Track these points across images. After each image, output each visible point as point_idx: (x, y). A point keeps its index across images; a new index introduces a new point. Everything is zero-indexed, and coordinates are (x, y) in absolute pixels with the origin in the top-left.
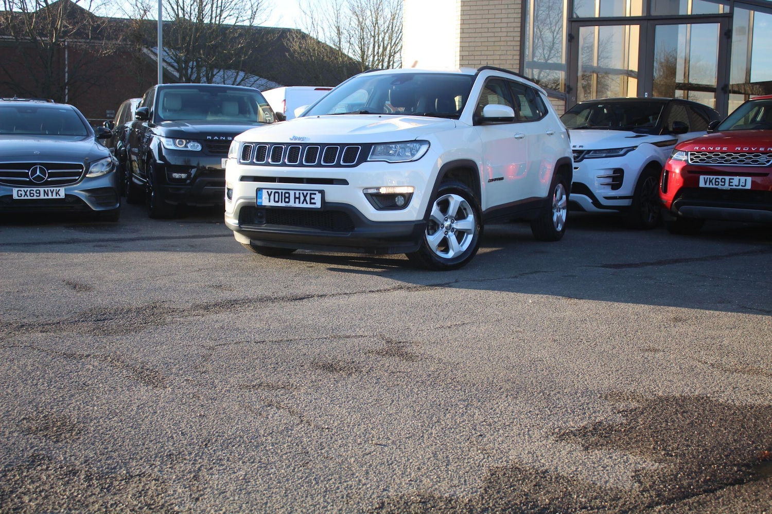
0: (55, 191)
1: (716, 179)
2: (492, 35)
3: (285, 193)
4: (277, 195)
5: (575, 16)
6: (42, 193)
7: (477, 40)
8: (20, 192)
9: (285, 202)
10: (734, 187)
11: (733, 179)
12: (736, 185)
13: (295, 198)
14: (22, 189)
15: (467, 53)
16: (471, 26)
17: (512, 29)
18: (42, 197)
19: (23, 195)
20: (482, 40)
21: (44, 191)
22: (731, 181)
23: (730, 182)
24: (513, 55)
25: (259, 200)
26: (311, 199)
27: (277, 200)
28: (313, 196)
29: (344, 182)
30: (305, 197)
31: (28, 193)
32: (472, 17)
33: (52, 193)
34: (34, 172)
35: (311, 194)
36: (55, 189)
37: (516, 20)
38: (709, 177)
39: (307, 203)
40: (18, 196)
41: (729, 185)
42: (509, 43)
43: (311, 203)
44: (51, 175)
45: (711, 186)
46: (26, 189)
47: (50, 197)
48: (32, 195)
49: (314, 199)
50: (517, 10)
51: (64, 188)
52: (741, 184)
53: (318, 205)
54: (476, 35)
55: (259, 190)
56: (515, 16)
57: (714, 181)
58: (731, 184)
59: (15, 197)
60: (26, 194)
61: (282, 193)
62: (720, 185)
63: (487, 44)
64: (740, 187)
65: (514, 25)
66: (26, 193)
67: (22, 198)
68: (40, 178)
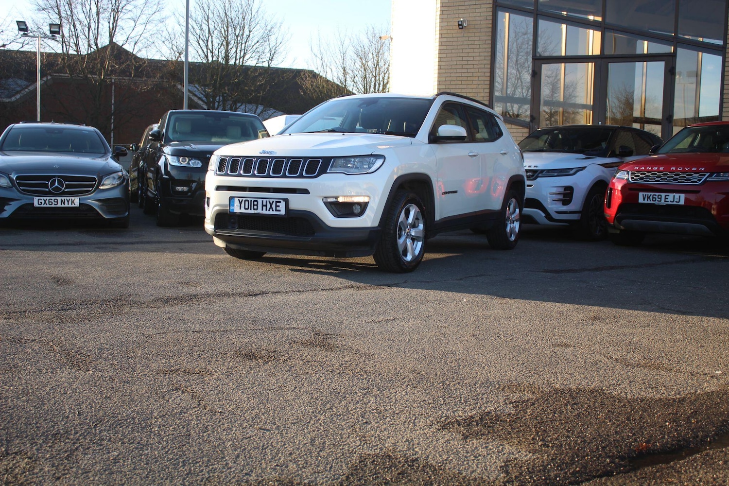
0: (71, 200)
1: (653, 195)
3: (254, 201)
4: (247, 203)
5: (537, 54)
6: (59, 202)
7: (452, 75)
8: (40, 201)
9: (254, 209)
10: (669, 203)
11: (668, 196)
12: (671, 201)
13: (263, 206)
14: (42, 198)
16: (448, 63)
17: (483, 66)
18: (59, 205)
19: (43, 203)
20: (457, 75)
21: (62, 200)
22: (667, 197)
23: (665, 198)
24: (484, 89)
25: (231, 208)
26: (276, 206)
27: (247, 207)
28: (278, 204)
29: (305, 191)
30: (271, 205)
31: (47, 202)
32: (448, 55)
33: (68, 202)
34: (53, 183)
35: (276, 202)
36: (71, 198)
37: (486, 58)
38: (647, 193)
39: (273, 210)
40: (39, 204)
41: (665, 201)
42: (480, 78)
43: (276, 210)
44: (67, 186)
45: (649, 202)
46: (45, 198)
47: (66, 205)
48: (50, 203)
49: (279, 206)
50: (488, 49)
51: (78, 198)
52: (675, 200)
53: (283, 212)
54: (452, 71)
55: (231, 199)
57: (651, 197)
58: (667, 200)
59: (36, 204)
60: (45, 203)
61: (251, 201)
62: (657, 201)
63: (461, 79)
64: (675, 203)
65: (485, 62)
66: (45, 201)
67: (42, 206)
68: (58, 189)
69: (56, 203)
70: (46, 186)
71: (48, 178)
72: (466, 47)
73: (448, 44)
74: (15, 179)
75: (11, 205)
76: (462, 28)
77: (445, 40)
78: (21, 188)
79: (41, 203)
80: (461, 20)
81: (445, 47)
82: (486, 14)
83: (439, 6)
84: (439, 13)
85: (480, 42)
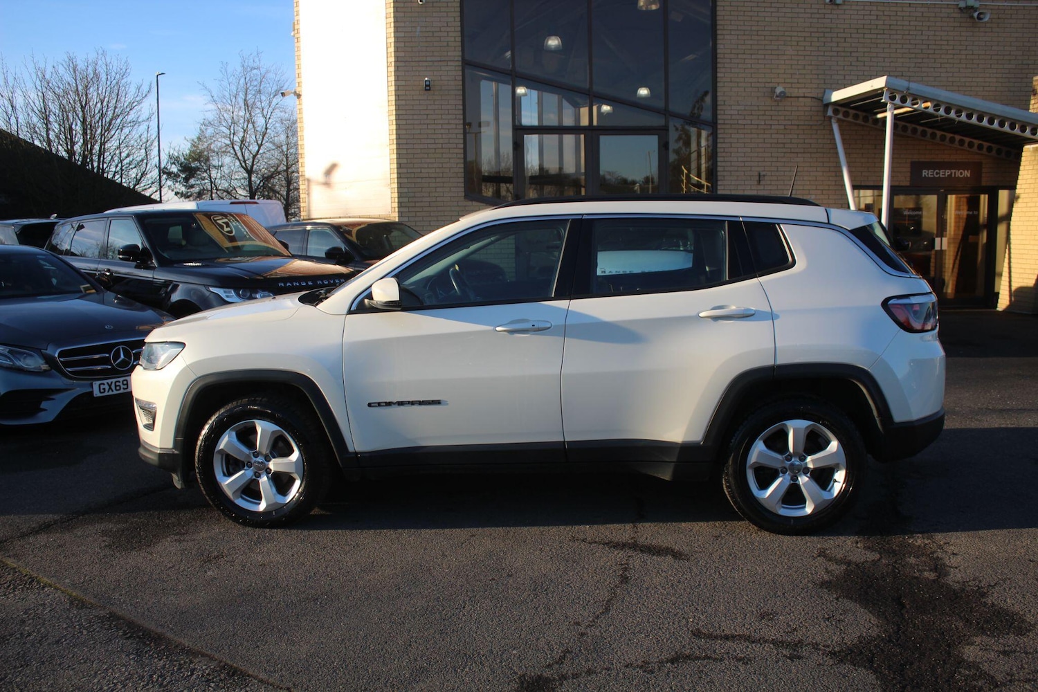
2: (433, 141)
7: (416, 146)
8: (102, 387)
14: (105, 382)
15: (405, 161)
16: (409, 132)
17: (454, 136)
20: (421, 146)
24: (457, 163)
31: (113, 387)
32: (409, 122)
34: (117, 356)
40: (100, 392)
42: (452, 151)
44: (137, 357)
46: (109, 381)
48: (118, 388)
54: (415, 141)
56: (457, 122)
59: (97, 393)
60: (110, 388)
67: (106, 394)
68: (124, 363)
69: (125, 387)
70: (105, 361)
71: (107, 348)
72: (432, 112)
73: (407, 107)
74: (56, 356)
75: (53, 399)
76: (429, 90)
77: (403, 103)
78: (69, 370)
79: (104, 389)
80: (426, 79)
81: (404, 112)
82: (454, 73)
83: (392, 59)
84: (392, 69)
85: (449, 107)
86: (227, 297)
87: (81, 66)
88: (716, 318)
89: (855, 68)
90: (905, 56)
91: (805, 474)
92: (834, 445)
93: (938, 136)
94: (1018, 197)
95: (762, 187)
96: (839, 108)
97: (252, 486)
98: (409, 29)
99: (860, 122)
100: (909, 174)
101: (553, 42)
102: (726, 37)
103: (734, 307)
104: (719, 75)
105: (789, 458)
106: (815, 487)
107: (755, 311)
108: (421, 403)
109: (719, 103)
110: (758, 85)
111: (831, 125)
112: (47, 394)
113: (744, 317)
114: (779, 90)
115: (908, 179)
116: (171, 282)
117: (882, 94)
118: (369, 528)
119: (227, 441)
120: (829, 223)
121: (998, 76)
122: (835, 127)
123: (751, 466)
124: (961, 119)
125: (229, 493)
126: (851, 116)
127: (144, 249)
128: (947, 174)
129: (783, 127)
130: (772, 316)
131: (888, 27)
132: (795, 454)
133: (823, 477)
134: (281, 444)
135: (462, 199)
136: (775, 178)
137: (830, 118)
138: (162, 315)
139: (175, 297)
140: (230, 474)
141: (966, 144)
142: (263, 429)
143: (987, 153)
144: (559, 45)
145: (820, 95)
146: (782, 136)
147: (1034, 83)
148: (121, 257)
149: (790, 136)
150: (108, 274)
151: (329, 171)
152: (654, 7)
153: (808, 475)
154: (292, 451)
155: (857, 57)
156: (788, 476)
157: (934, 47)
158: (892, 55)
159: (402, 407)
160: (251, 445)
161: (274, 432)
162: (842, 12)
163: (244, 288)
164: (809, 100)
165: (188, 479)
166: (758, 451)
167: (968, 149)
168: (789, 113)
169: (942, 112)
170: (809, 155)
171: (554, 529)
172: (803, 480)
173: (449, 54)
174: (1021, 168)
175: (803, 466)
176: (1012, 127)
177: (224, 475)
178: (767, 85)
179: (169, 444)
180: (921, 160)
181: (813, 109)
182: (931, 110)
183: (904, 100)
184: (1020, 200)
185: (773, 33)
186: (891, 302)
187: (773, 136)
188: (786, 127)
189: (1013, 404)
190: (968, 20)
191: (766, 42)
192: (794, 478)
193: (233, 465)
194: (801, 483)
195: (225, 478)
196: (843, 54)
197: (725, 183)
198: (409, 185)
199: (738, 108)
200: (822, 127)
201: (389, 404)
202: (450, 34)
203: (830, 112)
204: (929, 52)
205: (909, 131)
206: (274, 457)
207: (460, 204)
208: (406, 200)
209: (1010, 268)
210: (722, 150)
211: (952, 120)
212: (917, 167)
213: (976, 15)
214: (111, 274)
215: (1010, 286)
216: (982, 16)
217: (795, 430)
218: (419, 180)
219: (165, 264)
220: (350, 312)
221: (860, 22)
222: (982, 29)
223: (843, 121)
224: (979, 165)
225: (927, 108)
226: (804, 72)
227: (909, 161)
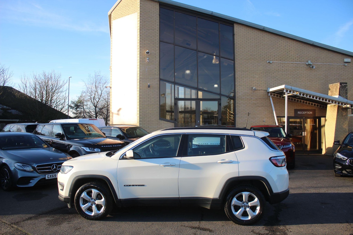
2: (150, 102)
5: (176, 97)
8: (48, 176)
14: (49, 175)
16: (143, 99)
17: (156, 101)
19: (50, 177)
20: (147, 104)
24: (157, 109)
31: (52, 176)
32: (143, 96)
34: (53, 167)
40: (48, 178)
46: (51, 175)
54: (145, 102)
56: (157, 97)
59: (47, 178)
60: (51, 177)
65: (157, 99)
66: (51, 176)
67: (49, 178)
68: (55, 169)
69: (55, 176)
70: (50, 169)
71: (50, 165)
72: (150, 94)
74: (36, 167)
75: (34, 180)
76: (149, 87)
77: (142, 91)
78: (39, 171)
79: (49, 177)
80: (149, 84)
81: (142, 94)
82: (157, 82)
83: (139, 78)
84: (138, 81)
85: (155, 92)
86: (86, 150)
87: (47, 75)
88: (222, 163)
89: (277, 82)
90: (291, 78)
91: (248, 207)
92: (256, 199)
93: (302, 102)
94: (327, 120)
95: (249, 117)
96: (272, 93)
97: (90, 208)
98: (144, 69)
99: (278, 97)
100: (294, 113)
101: (188, 72)
102: (238, 72)
103: (227, 160)
104: (236, 83)
105: (243, 203)
106: (251, 211)
107: (233, 161)
108: (139, 185)
109: (236, 92)
110: (248, 86)
111: (270, 98)
112: (32, 178)
113: (230, 163)
114: (254, 88)
115: (294, 114)
116: (70, 145)
117: (284, 90)
118: (123, 221)
119: (84, 195)
120: (254, 136)
121: (319, 84)
122: (271, 99)
123: (233, 205)
124: (307, 97)
125: (84, 210)
126: (276, 96)
127: (63, 134)
128: (305, 113)
129: (255, 99)
130: (238, 162)
131: (286, 70)
132: (245, 202)
133: (253, 208)
134: (99, 196)
135: (159, 120)
136: (253, 114)
137: (270, 96)
138: (67, 155)
139: (71, 149)
140: (84, 204)
141: (311, 104)
142: (94, 192)
143: (317, 107)
144: (190, 73)
145: (266, 90)
146: (255, 102)
147: (329, 86)
148: (56, 136)
149: (258, 102)
150: (52, 141)
151: (119, 111)
152: (217, 63)
153: (249, 208)
154: (102, 198)
155: (277, 78)
156: (243, 208)
157: (300, 76)
158: (287, 78)
159: (133, 186)
160: (90, 196)
161: (97, 193)
162: (272, 65)
163: (92, 147)
164: (263, 91)
165: (72, 205)
166: (235, 201)
167: (311, 105)
168: (257, 95)
169: (302, 95)
170: (263, 107)
171: (176, 223)
172: (248, 209)
173: (156, 77)
174: (327, 111)
175: (248, 205)
176: (323, 99)
177: (83, 204)
178: (250, 86)
179: (67, 195)
180: (297, 109)
181: (264, 93)
182: (298, 95)
183: (290, 92)
184: (327, 121)
185: (252, 71)
186: (272, 158)
187: (253, 102)
188: (256, 99)
189: (319, 185)
190: (309, 68)
191: (250, 74)
192: (245, 209)
193: (85, 201)
194: (247, 210)
195: (83, 205)
196: (273, 77)
197: (238, 115)
198: (143, 115)
199: (242, 93)
200: (267, 99)
201: (130, 186)
202: (156, 71)
203: (269, 95)
204: (298, 77)
205: (293, 100)
206: (97, 200)
207: (158, 121)
208: (142, 120)
209: (325, 141)
210: (237, 106)
211: (305, 98)
212: (296, 111)
213: (311, 66)
214: (53, 141)
215: (326, 147)
216: (313, 67)
217: (245, 195)
218: (146, 114)
219: (69, 139)
220: (120, 159)
221: (277, 68)
222: (313, 71)
223: (274, 97)
224: (315, 110)
225: (297, 94)
226: (261, 83)
227: (294, 109)
